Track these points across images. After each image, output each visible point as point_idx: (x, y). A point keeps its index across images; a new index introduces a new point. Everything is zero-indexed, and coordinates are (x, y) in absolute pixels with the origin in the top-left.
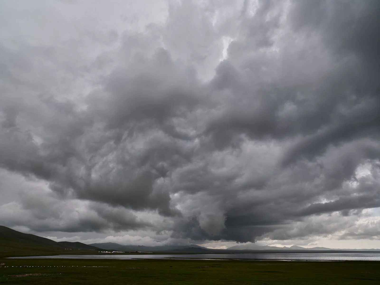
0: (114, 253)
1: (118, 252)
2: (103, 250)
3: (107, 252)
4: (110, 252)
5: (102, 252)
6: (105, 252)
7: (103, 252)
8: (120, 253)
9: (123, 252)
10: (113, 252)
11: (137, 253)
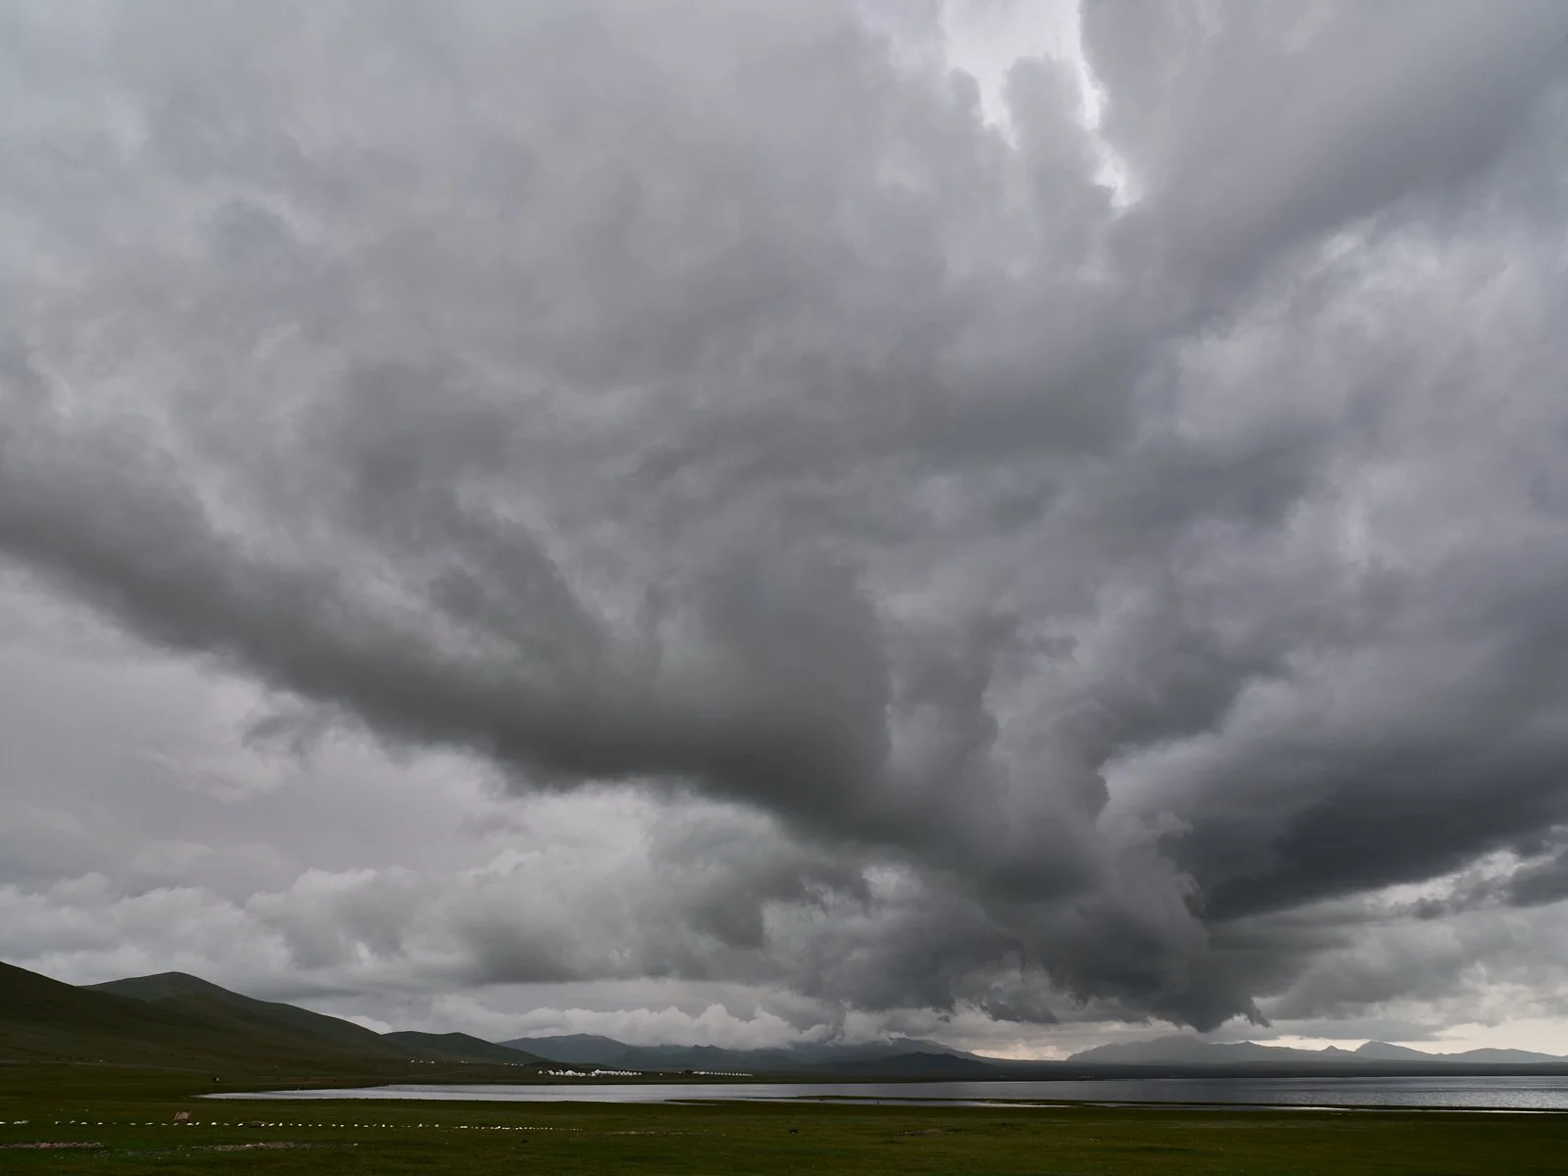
0: (598, 1075)
1: (613, 1073)
2: (556, 1066)
3: (570, 1073)
4: (584, 1074)
5: (551, 1072)
6: (562, 1073)
7: (557, 1073)
8: (624, 1077)
9: (635, 1073)
10: (593, 1074)
11: (688, 1078)
